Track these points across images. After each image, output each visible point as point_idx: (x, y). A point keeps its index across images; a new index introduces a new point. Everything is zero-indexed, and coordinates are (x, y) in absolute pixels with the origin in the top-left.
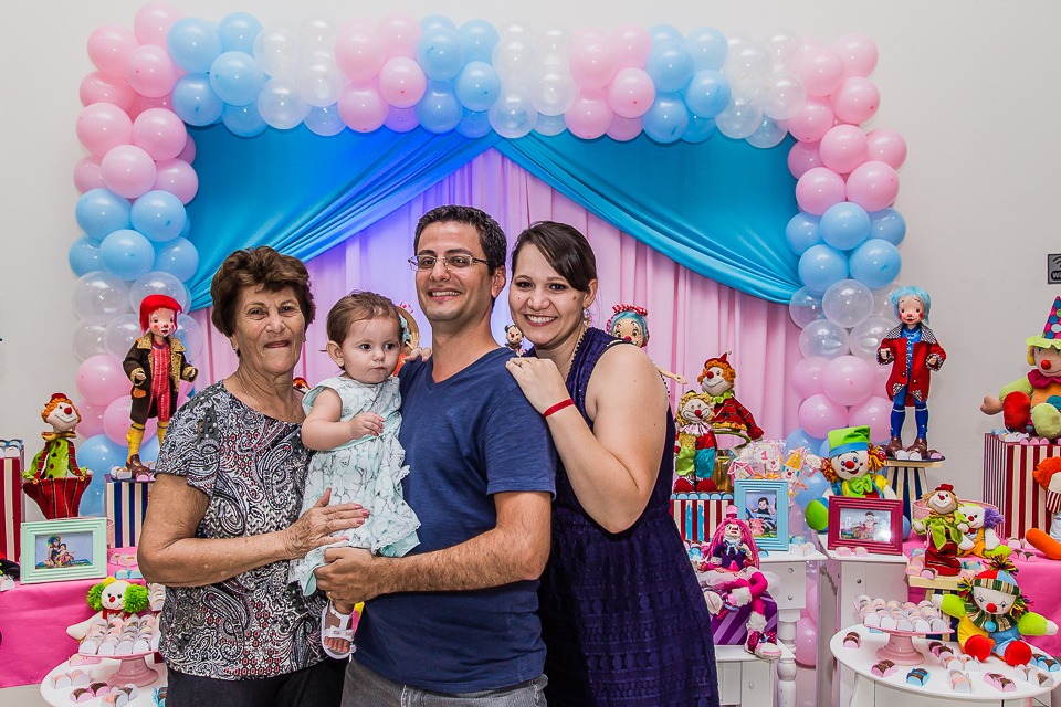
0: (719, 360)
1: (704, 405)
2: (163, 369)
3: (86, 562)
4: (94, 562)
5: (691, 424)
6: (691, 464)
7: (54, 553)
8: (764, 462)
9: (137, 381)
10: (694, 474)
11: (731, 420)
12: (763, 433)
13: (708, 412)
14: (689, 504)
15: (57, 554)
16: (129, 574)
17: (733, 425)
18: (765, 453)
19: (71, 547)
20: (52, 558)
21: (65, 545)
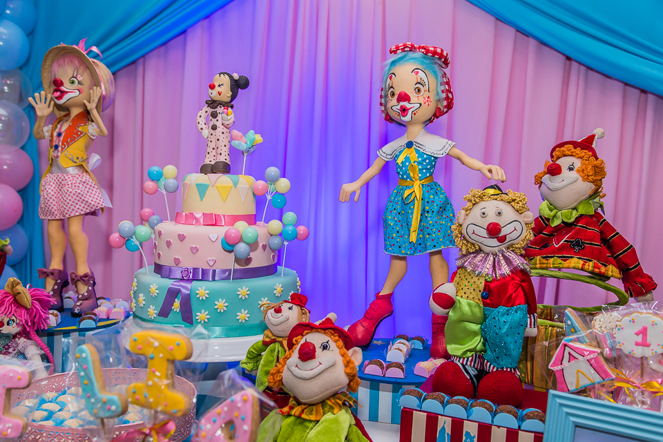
0: (575, 144)
1: (509, 213)
5: (480, 250)
6: (475, 334)
8: (639, 352)
10: (479, 356)
11: (586, 254)
12: (654, 286)
13: (518, 229)
14: (444, 424)
17: (590, 266)
18: (644, 332)
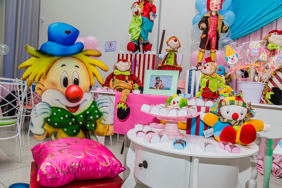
2: (214, 25)
3: (169, 89)
4: (171, 89)
7: (157, 83)
9: (202, 29)
15: (158, 84)
16: (185, 96)
19: (164, 82)
20: (156, 85)
21: (161, 81)
